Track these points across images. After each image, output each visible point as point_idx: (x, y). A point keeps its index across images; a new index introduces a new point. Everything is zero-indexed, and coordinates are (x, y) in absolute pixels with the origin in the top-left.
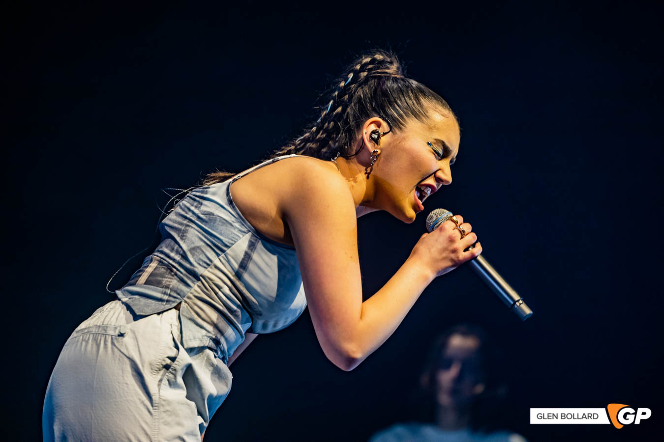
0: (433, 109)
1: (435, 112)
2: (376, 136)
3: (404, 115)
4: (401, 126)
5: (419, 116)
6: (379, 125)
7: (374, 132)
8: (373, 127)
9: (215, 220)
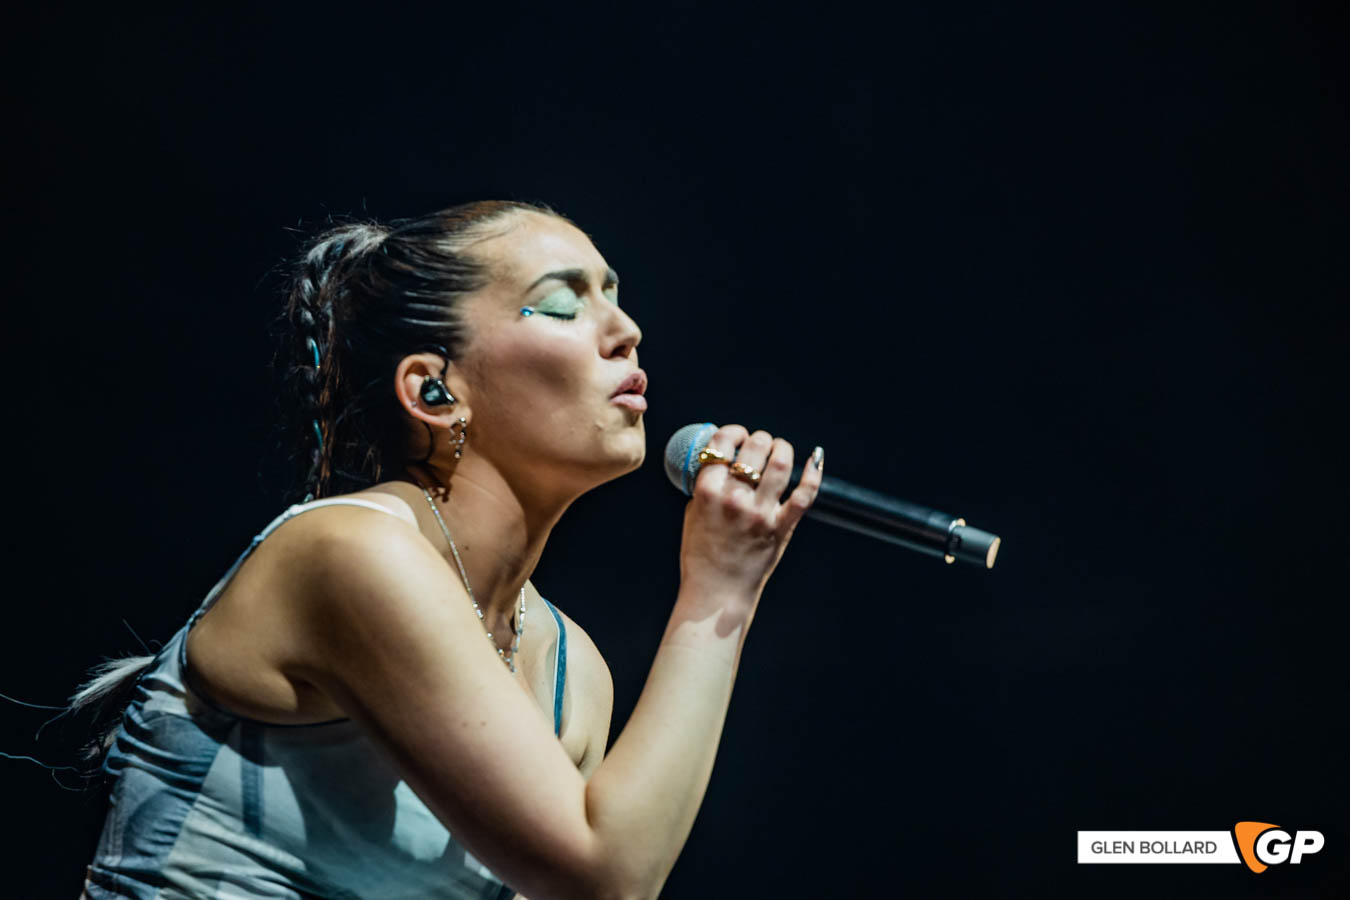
0: (476, 243)
1: (485, 243)
2: (435, 393)
3: (441, 308)
4: (456, 333)
5: (467, 282)
6: (421, 369)
7: (425, 388)
8: (416, 381)
9: (164, 724)
